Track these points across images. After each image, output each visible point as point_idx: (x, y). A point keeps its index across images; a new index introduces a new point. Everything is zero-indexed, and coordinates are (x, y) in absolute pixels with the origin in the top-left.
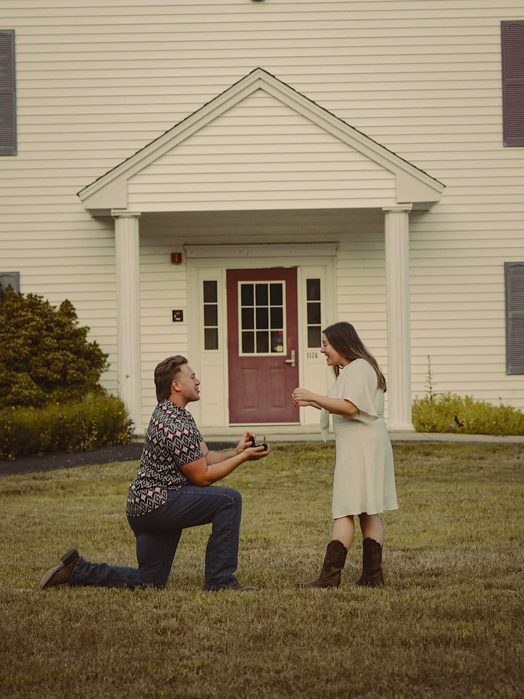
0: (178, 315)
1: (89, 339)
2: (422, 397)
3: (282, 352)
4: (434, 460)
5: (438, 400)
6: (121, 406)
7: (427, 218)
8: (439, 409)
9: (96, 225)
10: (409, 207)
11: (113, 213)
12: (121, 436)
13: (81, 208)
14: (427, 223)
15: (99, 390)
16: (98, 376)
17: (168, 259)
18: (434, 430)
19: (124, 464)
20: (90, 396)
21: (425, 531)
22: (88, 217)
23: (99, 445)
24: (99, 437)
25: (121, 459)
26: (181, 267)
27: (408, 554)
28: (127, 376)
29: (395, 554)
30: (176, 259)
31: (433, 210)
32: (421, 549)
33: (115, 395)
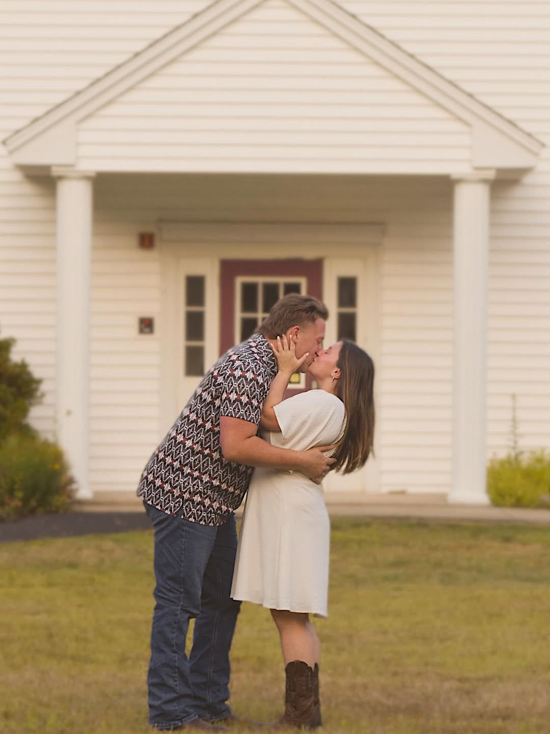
0: (146, 325)
1: (15, 356)
2: (502, 455)
3: (299, 383)
4: (516, 550)
5: (525, 460)
6: (57, 456)
7: (518, 192)
8: (528, 474)
9: (28, 189)
10: (491, 175)
11: (55, 172)
12: (57, 500)
13: (7, 163)
14: (518, 199)
15: (27, 433)
16: (25, 411)
17: (134, 241)
18: (519, 503)
19: (60, 543)
20: (13, 441)
21: (494, 653)
22: (17, 176)
23: (27, 512)
24: (26, 500)
25: (55, 534)
26: (153, 254)
27: (467, 686)
28: (69, 413)
29: (447, 685)
30: (146, 241)
31: (528, 179)
32: (487, 679)
33: (51, 439)
